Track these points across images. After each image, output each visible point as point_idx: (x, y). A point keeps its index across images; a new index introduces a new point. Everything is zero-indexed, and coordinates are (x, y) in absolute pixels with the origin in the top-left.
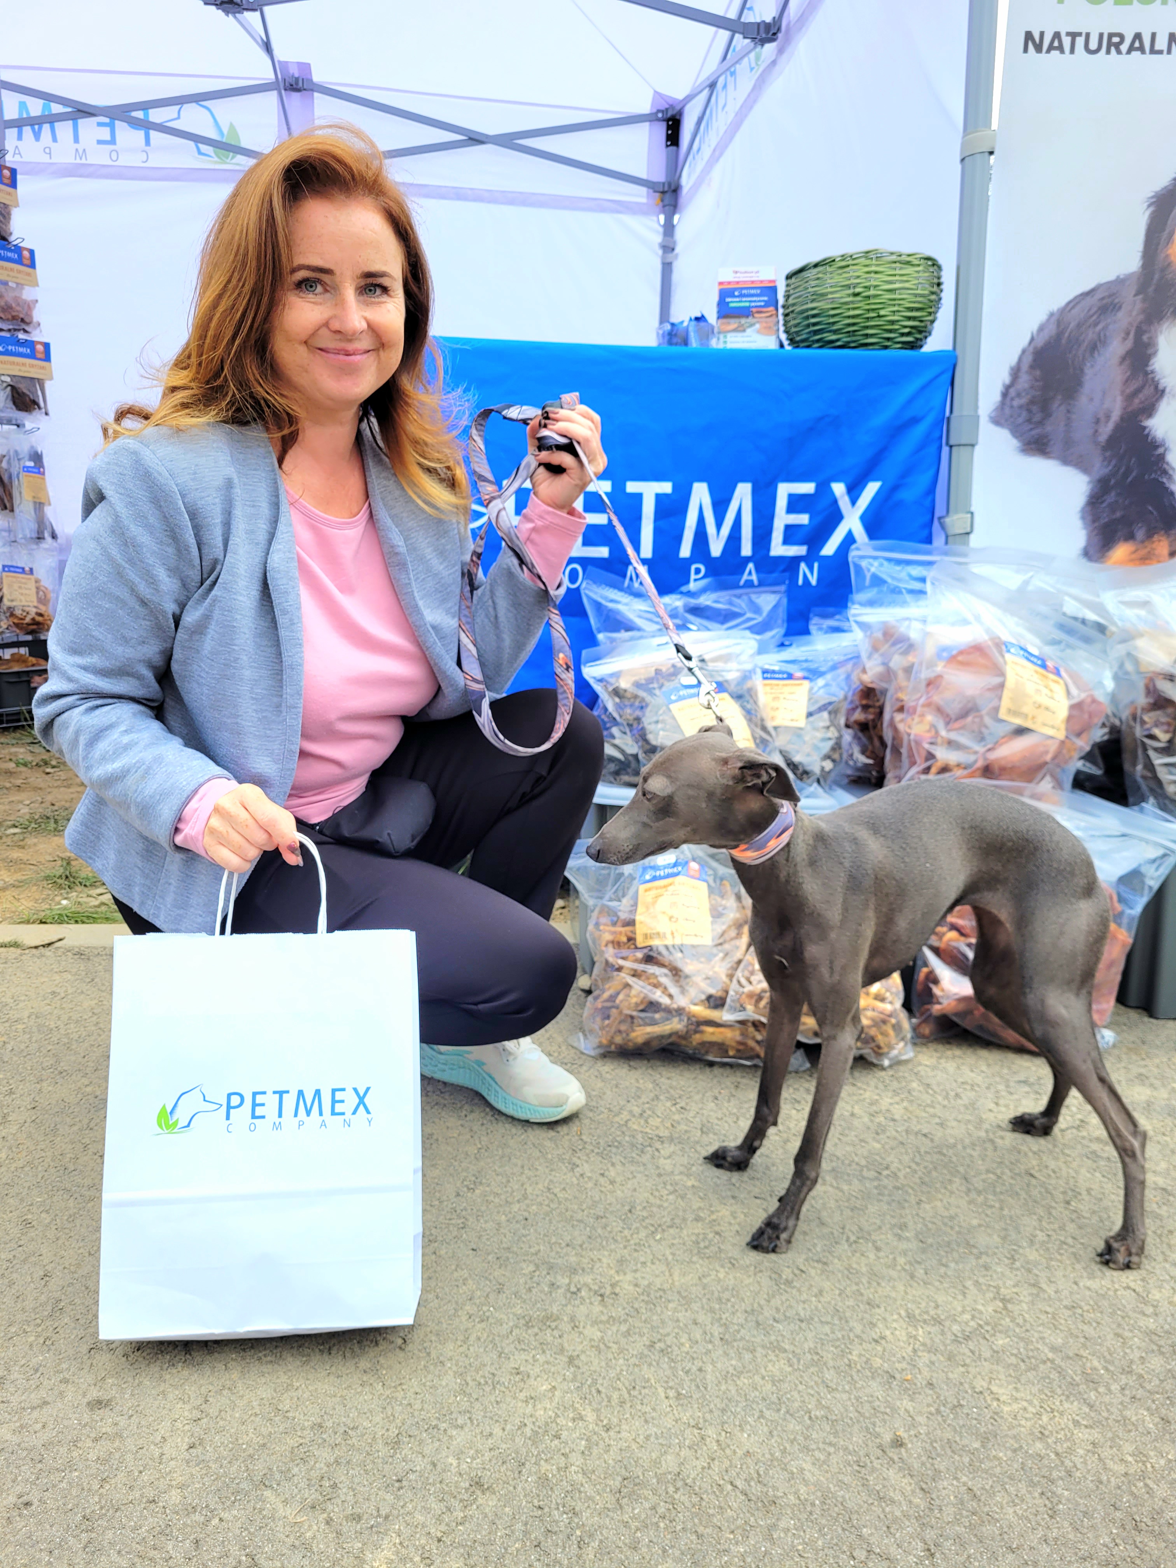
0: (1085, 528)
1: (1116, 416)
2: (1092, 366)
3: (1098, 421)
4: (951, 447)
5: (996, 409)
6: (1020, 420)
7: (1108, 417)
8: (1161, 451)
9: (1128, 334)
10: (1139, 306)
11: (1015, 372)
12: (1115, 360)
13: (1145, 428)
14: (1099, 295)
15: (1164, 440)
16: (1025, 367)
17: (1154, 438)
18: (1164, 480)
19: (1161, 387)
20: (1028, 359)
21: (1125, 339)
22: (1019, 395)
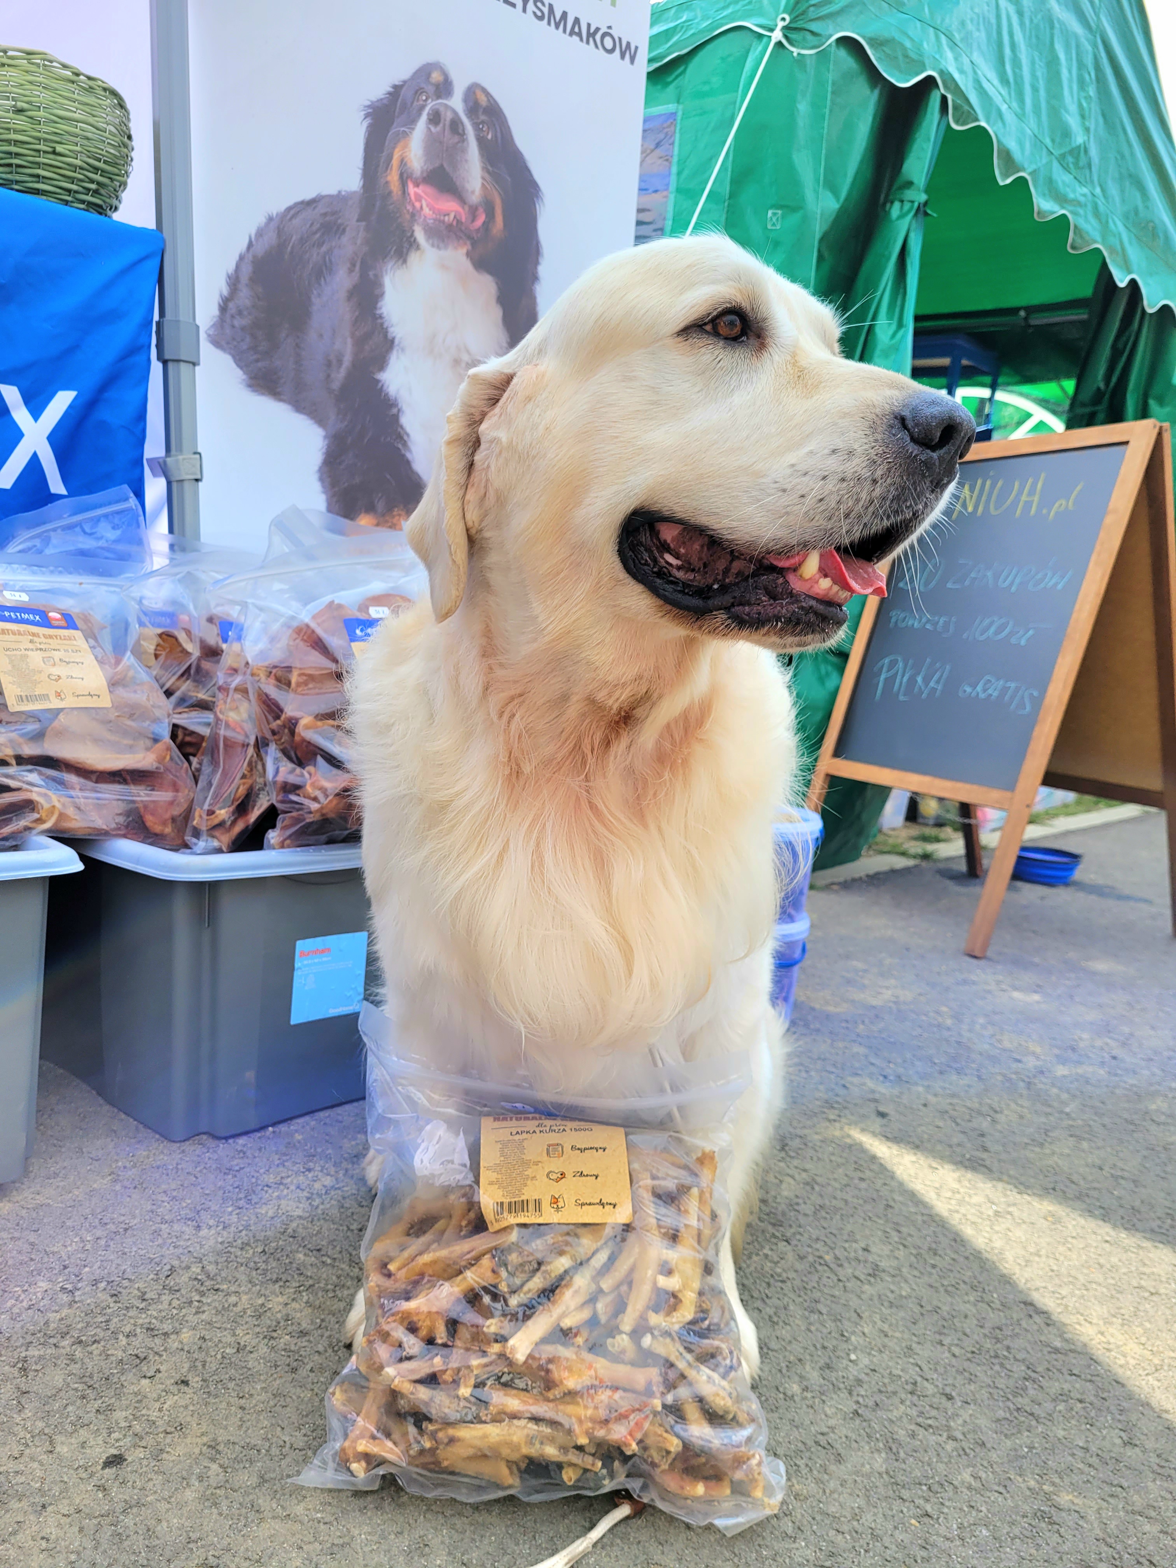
0: (325, 492)
1: (348, 359)
2: (319, 295)
3: (329, 364)
4: (165, 363)
5: (214, 325)
6: (244, 346)
7: (340, 362)
8: (394, 411)
9: (354, 265)
10: (362, 234)
11: (234, 281)
12: (342, 294)
13: (378, 381)
14: (321, 209)
15: (396, 400)
16: (244, 278)
17: (387, 394)
18: (400, 446)
19: (390, 336)
20: (247, 270)
21: (351, 271)
22: (240, 313)
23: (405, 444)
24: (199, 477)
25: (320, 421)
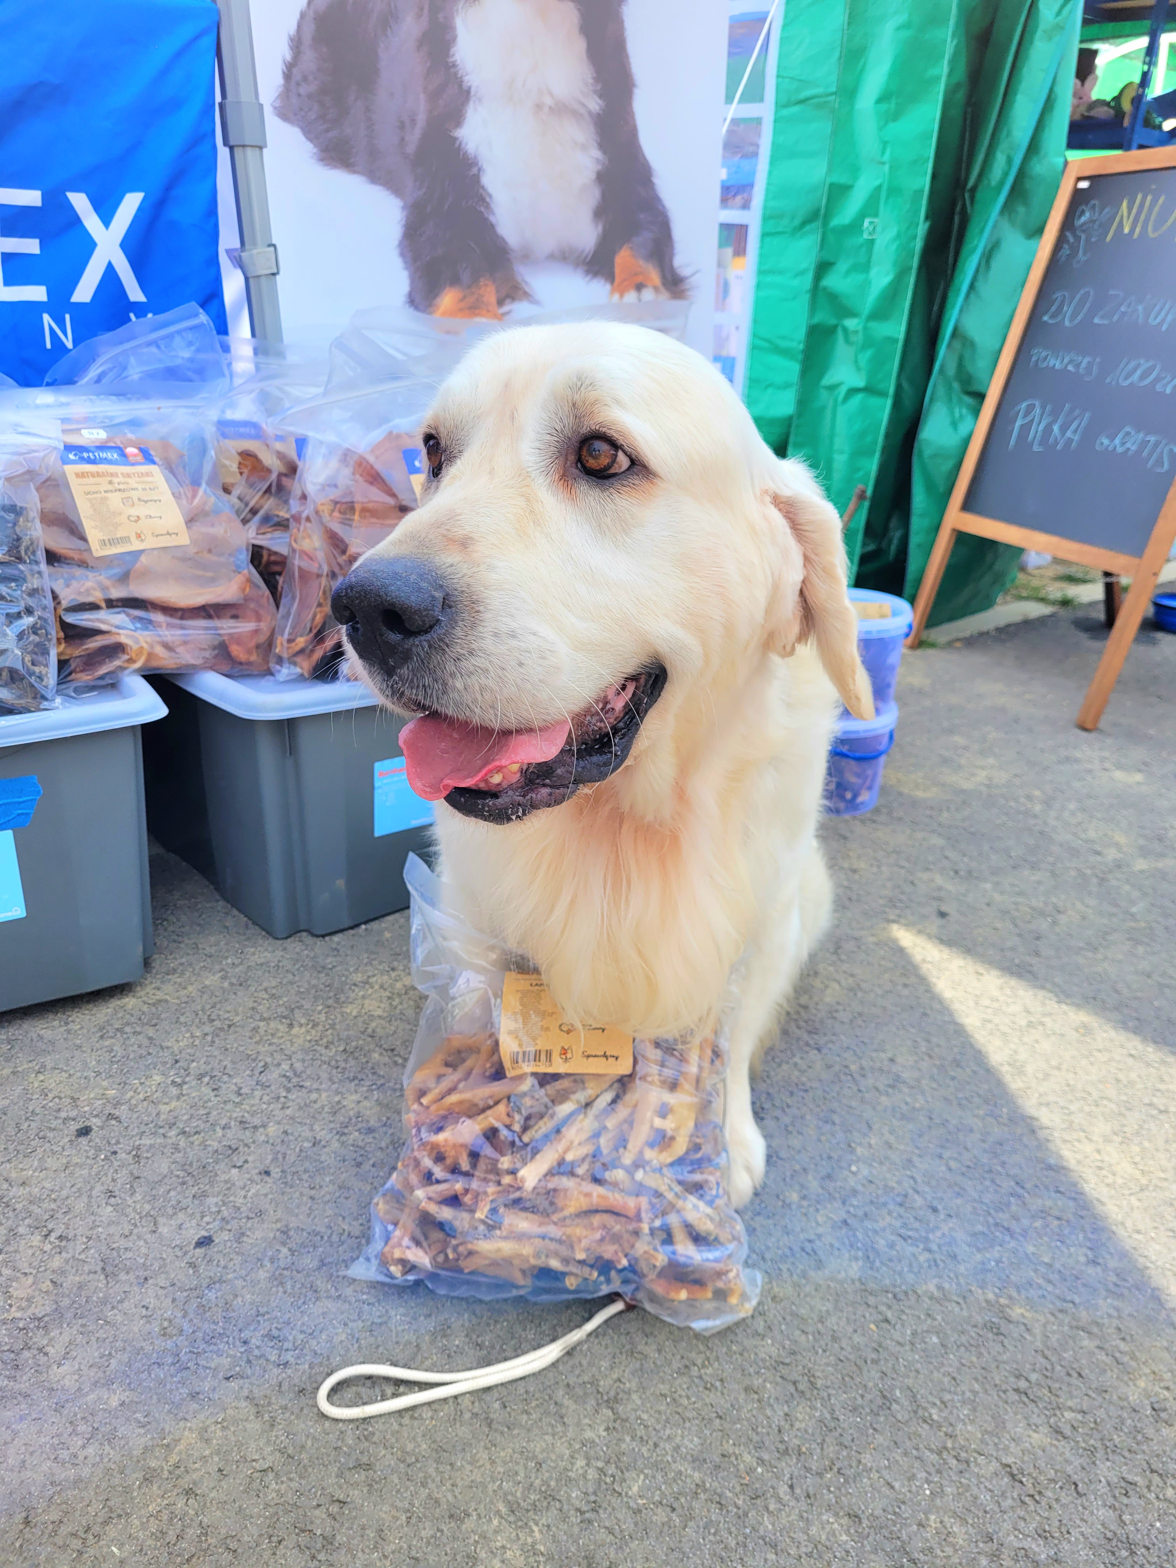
0: (406, 268)
1: (422, 118)
2: (387, 48)
3: (402, 126)
4: (232, 148)
5: (279, 96)
6: (312, 116)
7: (413, 121)
8: (474, 170)
9: (422, 9)
11: (296, 44)
12: (412, 43)
13: (455, 139)
15: (475, 158)
16: (307, 39)
17: (465, 153)
18: (483, 209)
19: (465, 86)
20: (309, 29)
21: (419, 16)
22: (305, 79)
23: (488, 206)
24: (275, 271)
25: (396, 190)
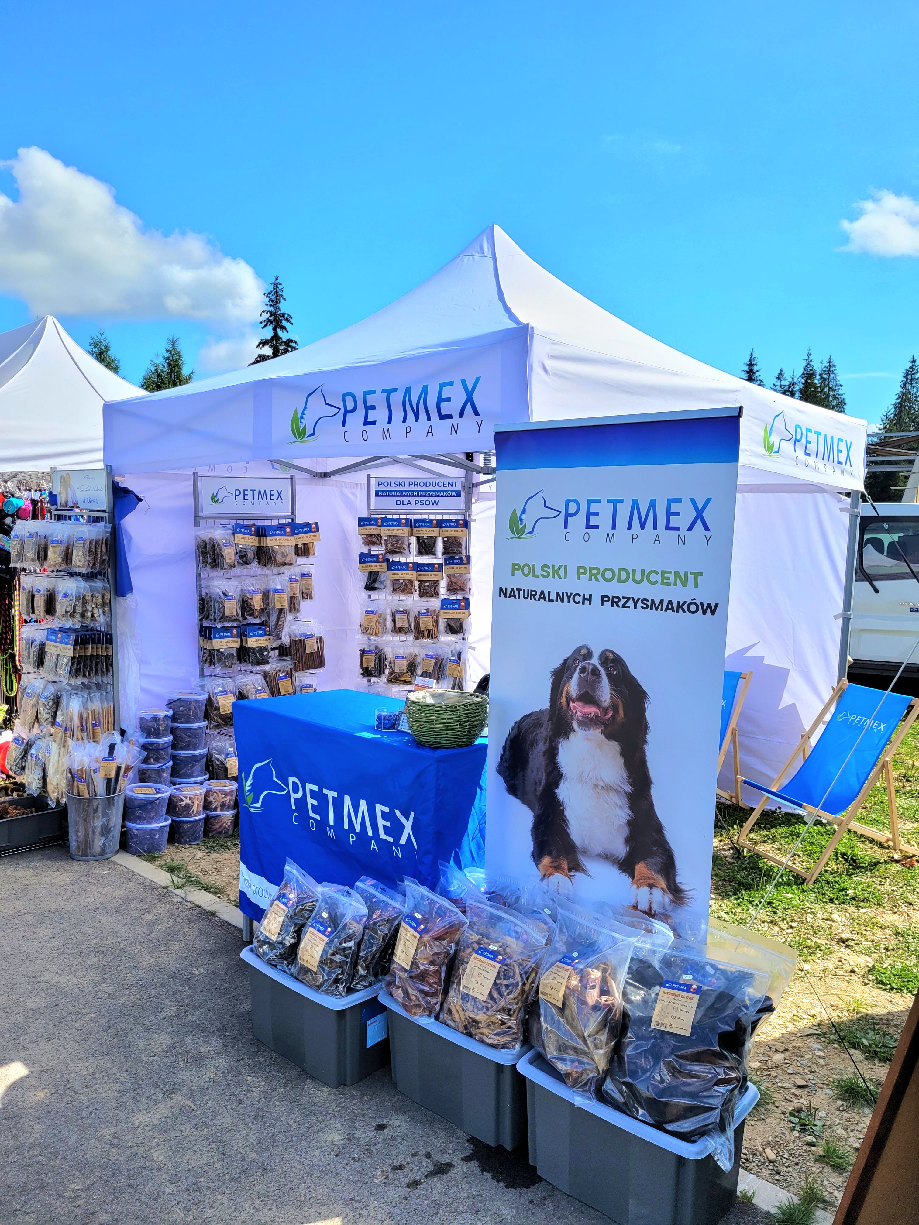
1: (543, 782)
2: (532, 754)
3: (536, 784)
6: (507, 774)
7: (540, 783)
8: (562, 808)
9: (546, 740)
10: (550, 727)
11: (505, 748)
12: (541, 753)
13: (555, 794)
14: (533, 717)
15: (562, 802)
16: (508, 747)
17: (559, 800)
18: (564, 825)
19: (561, 772)
20: (508, 743)
21: (545, 743)
22: (506, 760)
25: (532, 809)
